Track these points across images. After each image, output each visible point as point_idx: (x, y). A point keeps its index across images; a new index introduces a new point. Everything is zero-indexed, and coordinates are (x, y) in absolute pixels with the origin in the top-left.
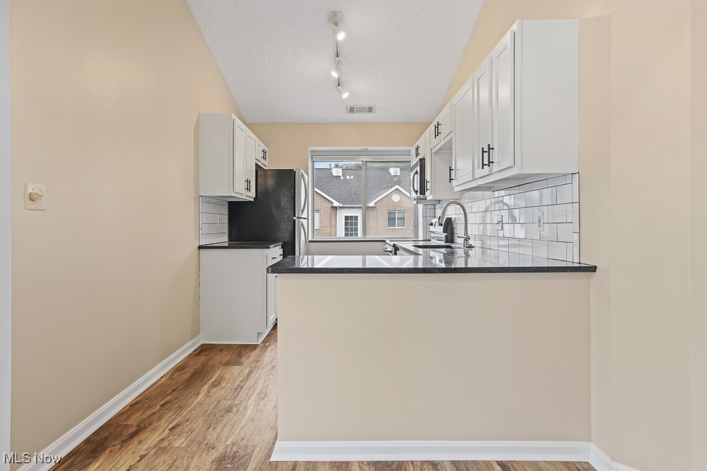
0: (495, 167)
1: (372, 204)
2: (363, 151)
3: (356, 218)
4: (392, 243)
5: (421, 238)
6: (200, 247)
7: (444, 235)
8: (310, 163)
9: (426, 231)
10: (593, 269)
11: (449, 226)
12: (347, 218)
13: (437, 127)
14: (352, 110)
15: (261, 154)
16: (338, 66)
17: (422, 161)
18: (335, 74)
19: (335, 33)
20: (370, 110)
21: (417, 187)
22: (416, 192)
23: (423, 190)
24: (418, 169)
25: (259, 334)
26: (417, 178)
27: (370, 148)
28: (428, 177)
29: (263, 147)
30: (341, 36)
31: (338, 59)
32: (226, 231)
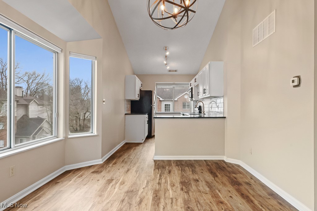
0: (206, 94)
1: (176, 99)
2: (173, 83)
3: (169, 105)
4: (182, 114)
5: (192, 112)
6: (126, 114)
7: (198, 111)
8: (156, 87)
9: (194, 110)
10: (225, 118)
11: (200, 108)
12: (165, 105)
13: (195, 79)
14: (170, 71)
15: (141, 85)
16: (166, 60)
17: (192, 88)
18: (165, 62)
19: (166, 52)
20: (176, 71)
21: (190, 96)
22: (190, 98)
23: (192, 97)
24: (191, 90)
25: (143, 140)
26: (190, 93)
27: (176, 83)
28: (193, 94)
29: (141, 83)
30: (168, 53)
31: (166, 58)
32: (130, 109)
